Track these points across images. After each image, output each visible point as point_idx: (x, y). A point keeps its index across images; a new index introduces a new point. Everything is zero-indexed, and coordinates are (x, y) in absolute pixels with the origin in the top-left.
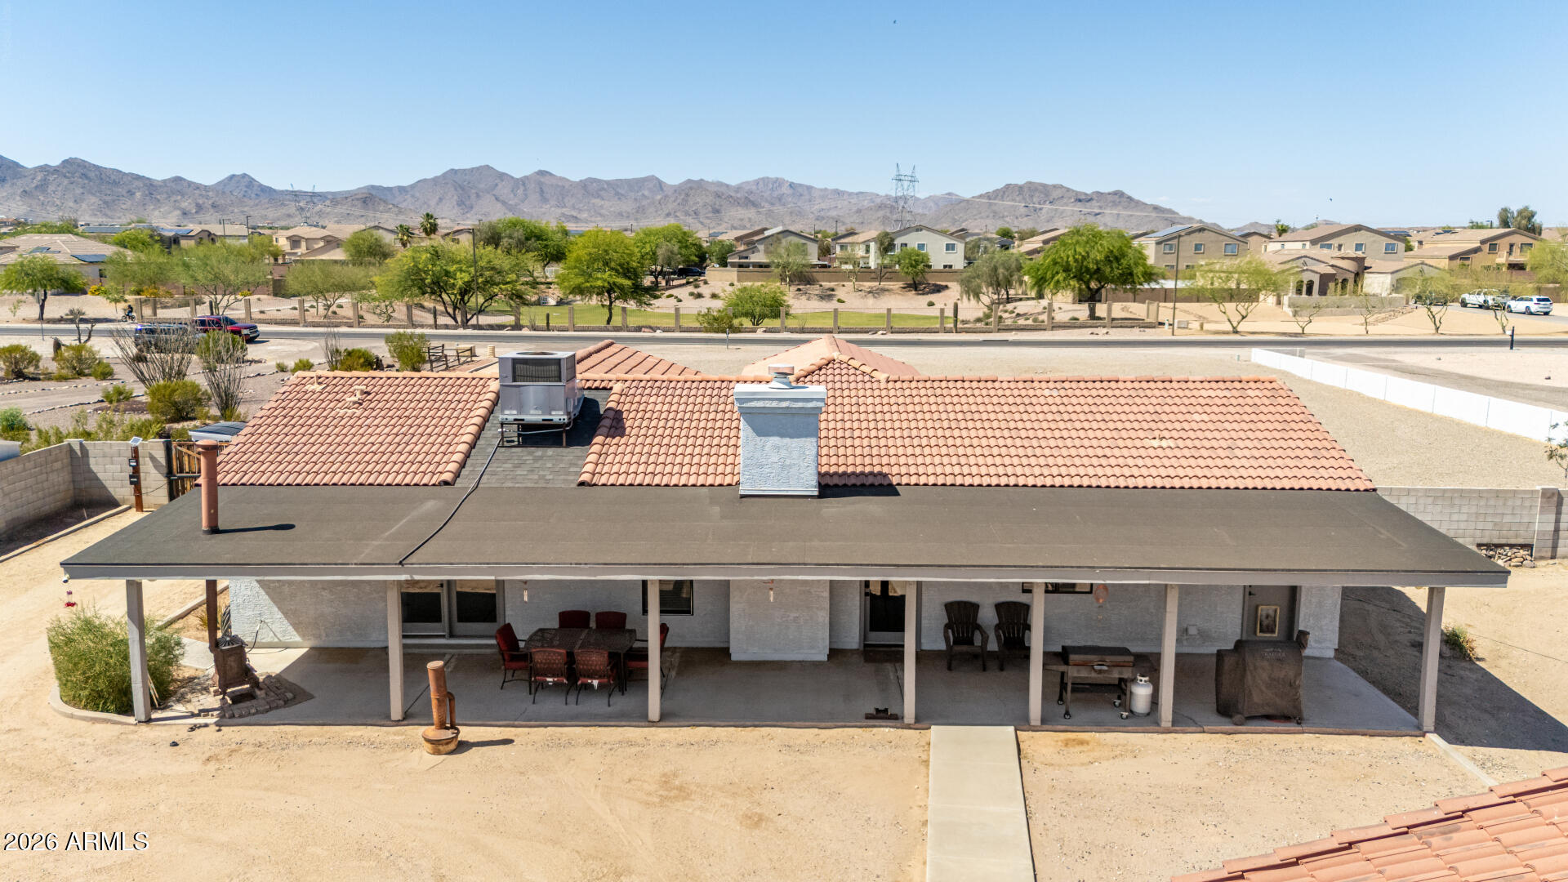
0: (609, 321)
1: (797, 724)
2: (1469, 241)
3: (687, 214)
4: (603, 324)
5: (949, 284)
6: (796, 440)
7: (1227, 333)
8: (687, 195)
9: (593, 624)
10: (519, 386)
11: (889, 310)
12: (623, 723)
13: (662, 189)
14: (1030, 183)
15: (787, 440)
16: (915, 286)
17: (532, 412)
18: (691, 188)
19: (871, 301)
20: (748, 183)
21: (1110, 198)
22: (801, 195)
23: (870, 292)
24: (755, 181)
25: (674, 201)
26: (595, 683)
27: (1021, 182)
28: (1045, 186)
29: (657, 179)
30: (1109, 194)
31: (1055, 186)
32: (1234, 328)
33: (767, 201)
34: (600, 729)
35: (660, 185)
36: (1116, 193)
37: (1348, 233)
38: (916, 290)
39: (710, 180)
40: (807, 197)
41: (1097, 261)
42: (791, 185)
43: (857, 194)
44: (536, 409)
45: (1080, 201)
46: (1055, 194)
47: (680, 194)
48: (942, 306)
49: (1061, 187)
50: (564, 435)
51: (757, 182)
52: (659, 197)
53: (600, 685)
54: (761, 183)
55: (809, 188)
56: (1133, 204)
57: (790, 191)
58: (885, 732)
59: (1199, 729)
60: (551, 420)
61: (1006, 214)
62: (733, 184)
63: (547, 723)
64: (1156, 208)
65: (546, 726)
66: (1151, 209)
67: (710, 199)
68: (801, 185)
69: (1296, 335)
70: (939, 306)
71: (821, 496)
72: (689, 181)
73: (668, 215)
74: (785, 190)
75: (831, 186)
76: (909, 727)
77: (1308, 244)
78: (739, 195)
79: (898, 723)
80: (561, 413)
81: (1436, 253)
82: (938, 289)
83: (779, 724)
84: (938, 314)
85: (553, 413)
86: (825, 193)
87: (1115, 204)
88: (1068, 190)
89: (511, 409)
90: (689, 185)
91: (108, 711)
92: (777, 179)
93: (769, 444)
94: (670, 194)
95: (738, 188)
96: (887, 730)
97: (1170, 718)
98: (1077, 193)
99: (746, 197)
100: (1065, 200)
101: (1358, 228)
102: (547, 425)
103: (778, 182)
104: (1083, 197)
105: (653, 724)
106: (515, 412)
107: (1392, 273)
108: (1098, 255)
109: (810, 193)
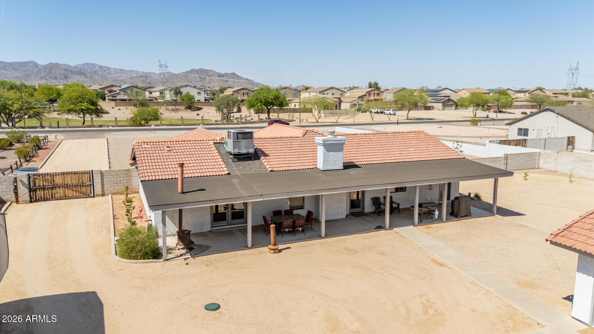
0: (83, 124)
1: (360, 233)
2: (363, 92)
3: (51, 78)
4: (81, 125)
5: (203, 107)
6: (338, 153)
7: (315, 123)
8: (51, 70)
9: (283, 214)
10: (239, 141)
11: (182, 117)
12: (315, 239)
13: (37, 67)
14: (201, 69)
15: (335, 153)
16: (189, 108)
17: (243, 150)
18: (52, 67)
19: (173, 114)
20: (79, 65)
21: (231, 75)
22: (105, 71)
23: (172, 110)
24: (83, 64)
25: (44, 72)
26: (300, 229)
27: (197, 68)
28: (206, 70)
29: (35, 62)
30: (230, 74)
31: (210, 70)
32: (317, 121)
33: (90, 73)
34: (309, 241)
35: (36, 65)
36: (233, 74)
37: (329, 90)
38: (191, 109)
39: (61, 63)
40: (108, 72)
41: (271, 99)
42: (100, 67)
43: (130, 71)
44: (244, 149)
45: (220, 76)
46: (210, 73)
47: (47, 69)
48: (203, 115)
49: (213, 71)
50: (253, 157)
51: (84, 65)
52: (36, 70)
53: (302, 230)
54: (86, 65)
55: (108, 68)
56: (239, 78)
57: (99, 69)
58: (383, 232)
59: (451, 221)
60: (249, 152)
61: (192, 80)
62: (72, 65)
63: (294, 242)
64: (247, 80)
65: (294, 243)
66: (245, 80)
67: (62, 71)
68: (104, 67)
69: (335, 123)
70: (201, 115)
71: (344, 169)
72: (51, 63)
73: (42, 78)
74: (97, 68)
75: (118, 68)
76: (387, 230)
77: (318, 93)
78: (76, 70)
79: (384, 229)
80: (252, 149)
81: (354, 96)
82: (199, 109)
83: (356, 233)
84: (201, 118)
85: (250, 150)
86: (116, 71)
87: (232, 78)
88: (215, 72)
89: (236, 149)
90: (51, 65)
91: (150, 259)
92: (93, 64)
93: (330, 154)
94: (41, 69)
95: (75, 67)
96: (383, 231)
97: (445, 219)
98: (218, 73)
99: (80, 71)
100: (214, 76)
101: (332, 88)
102: (248, 154)
103: (94, 65)
104: (221, 75)
105: (323, 238)
106: (238, 150)
107: (350, 102)
108: (271, 97)
109: (109, 70)
